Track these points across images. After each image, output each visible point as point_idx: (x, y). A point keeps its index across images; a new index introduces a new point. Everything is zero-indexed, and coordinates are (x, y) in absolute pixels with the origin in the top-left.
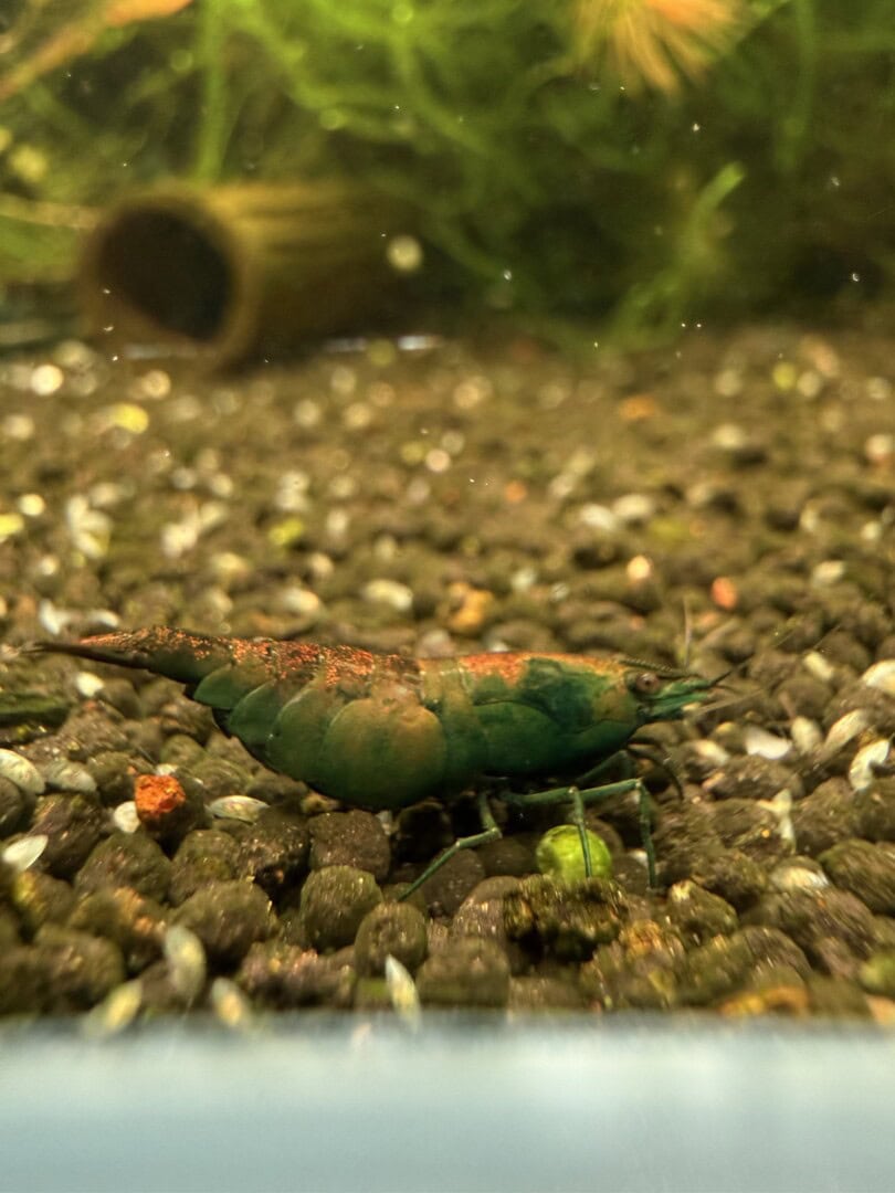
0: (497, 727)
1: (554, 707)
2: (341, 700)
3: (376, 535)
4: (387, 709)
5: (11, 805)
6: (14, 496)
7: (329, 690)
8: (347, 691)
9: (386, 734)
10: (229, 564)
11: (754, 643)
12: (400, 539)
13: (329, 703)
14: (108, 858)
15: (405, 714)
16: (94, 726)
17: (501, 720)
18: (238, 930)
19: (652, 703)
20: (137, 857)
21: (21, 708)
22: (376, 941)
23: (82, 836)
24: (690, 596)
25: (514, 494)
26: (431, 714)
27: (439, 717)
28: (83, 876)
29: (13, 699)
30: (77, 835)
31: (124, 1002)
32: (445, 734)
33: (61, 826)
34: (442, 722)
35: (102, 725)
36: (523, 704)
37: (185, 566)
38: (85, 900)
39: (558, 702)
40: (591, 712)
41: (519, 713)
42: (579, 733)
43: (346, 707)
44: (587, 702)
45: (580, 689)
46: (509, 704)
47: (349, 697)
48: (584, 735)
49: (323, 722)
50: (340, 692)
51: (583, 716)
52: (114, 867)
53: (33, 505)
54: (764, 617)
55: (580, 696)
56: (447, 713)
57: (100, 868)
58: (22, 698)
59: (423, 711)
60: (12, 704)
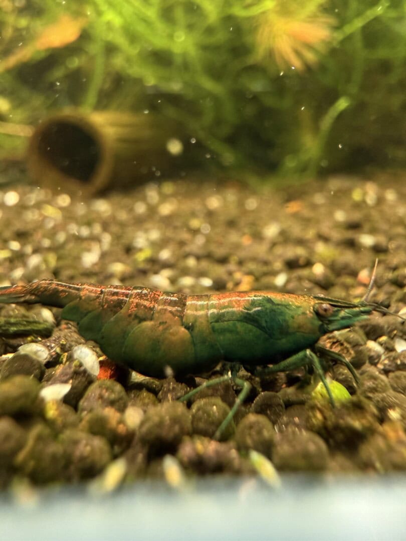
0: (228, 335)
1: (264, 324)
2: (136, 321)
3: (186, 256)
4: (161, 328)
5: (36, 369)
6: (6, 242)
7: (130, 315)
8: (141, 316)
9: (159, 342)
10: (118, 268)
11: (389, 298)
12: (198, 258)
13: (130, 323)
14: (97, 392)
15: (171, 331)
16: (69, 334)
17: (231, 331)
18: (177, 428)
19: (330, 322)
20: (113, 391)
21: (28, 328)
22: (250, 435)
23: (79, 382)
24: (349, 280)
25: (246, 241)
26: (186, 331)
27: (191, 333)
28: (83, 403)
29: (25, 323)
30: (77, 382)
31: (115, 472)
32: (194, 343)
33: (68, 376)
34: (192, 337)
35: (72, 334)
36: (244, 322)
37: (97, 269)
38: (86, 416)
39: (266, 322)
40: (288, 327)
41: (241, 327)
42: (280, 339)
43: (140, 325)
44: (285, 321)
45: (281, 313)
46: (236, 322)
47: (142, 320)
48: (284, 341)
49: (125, 333)
50: (136, 317)
51: (284, 330)
52: (101, 397)
53: (15, 245)
54: (389, 288)
55: (280, 318)
56: (196, 330)
57: (94, 398)
58: (29, 323)
59: (183, 329)
60: (25, 325)
